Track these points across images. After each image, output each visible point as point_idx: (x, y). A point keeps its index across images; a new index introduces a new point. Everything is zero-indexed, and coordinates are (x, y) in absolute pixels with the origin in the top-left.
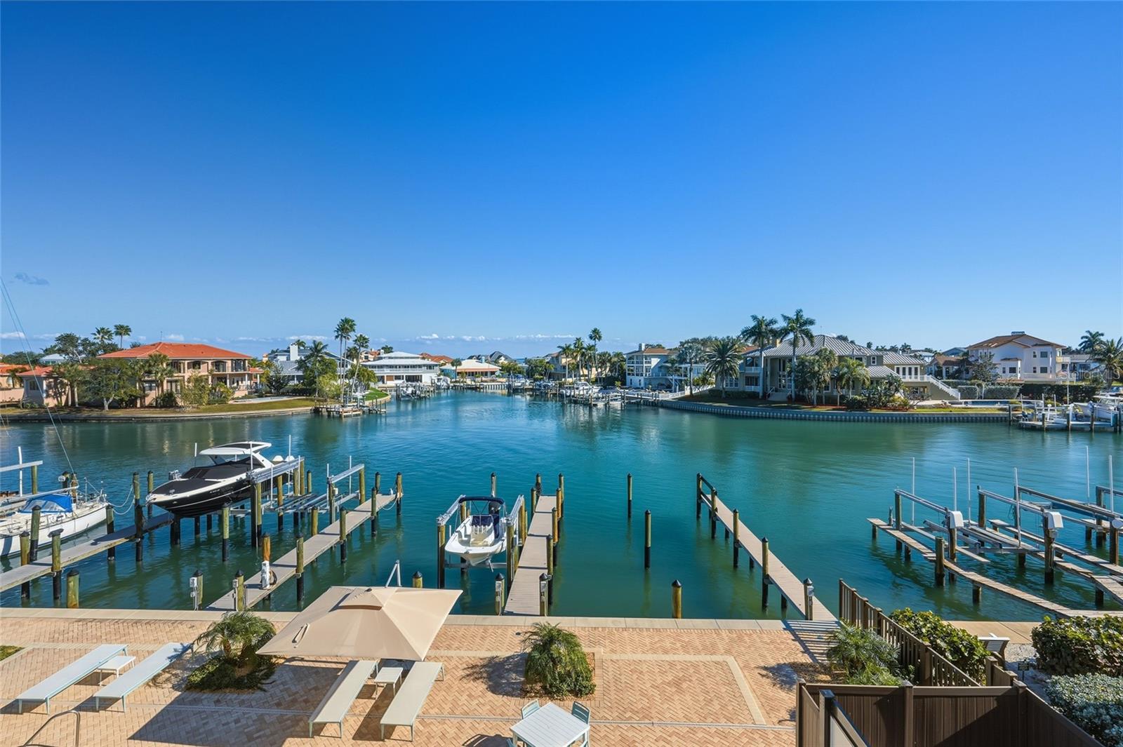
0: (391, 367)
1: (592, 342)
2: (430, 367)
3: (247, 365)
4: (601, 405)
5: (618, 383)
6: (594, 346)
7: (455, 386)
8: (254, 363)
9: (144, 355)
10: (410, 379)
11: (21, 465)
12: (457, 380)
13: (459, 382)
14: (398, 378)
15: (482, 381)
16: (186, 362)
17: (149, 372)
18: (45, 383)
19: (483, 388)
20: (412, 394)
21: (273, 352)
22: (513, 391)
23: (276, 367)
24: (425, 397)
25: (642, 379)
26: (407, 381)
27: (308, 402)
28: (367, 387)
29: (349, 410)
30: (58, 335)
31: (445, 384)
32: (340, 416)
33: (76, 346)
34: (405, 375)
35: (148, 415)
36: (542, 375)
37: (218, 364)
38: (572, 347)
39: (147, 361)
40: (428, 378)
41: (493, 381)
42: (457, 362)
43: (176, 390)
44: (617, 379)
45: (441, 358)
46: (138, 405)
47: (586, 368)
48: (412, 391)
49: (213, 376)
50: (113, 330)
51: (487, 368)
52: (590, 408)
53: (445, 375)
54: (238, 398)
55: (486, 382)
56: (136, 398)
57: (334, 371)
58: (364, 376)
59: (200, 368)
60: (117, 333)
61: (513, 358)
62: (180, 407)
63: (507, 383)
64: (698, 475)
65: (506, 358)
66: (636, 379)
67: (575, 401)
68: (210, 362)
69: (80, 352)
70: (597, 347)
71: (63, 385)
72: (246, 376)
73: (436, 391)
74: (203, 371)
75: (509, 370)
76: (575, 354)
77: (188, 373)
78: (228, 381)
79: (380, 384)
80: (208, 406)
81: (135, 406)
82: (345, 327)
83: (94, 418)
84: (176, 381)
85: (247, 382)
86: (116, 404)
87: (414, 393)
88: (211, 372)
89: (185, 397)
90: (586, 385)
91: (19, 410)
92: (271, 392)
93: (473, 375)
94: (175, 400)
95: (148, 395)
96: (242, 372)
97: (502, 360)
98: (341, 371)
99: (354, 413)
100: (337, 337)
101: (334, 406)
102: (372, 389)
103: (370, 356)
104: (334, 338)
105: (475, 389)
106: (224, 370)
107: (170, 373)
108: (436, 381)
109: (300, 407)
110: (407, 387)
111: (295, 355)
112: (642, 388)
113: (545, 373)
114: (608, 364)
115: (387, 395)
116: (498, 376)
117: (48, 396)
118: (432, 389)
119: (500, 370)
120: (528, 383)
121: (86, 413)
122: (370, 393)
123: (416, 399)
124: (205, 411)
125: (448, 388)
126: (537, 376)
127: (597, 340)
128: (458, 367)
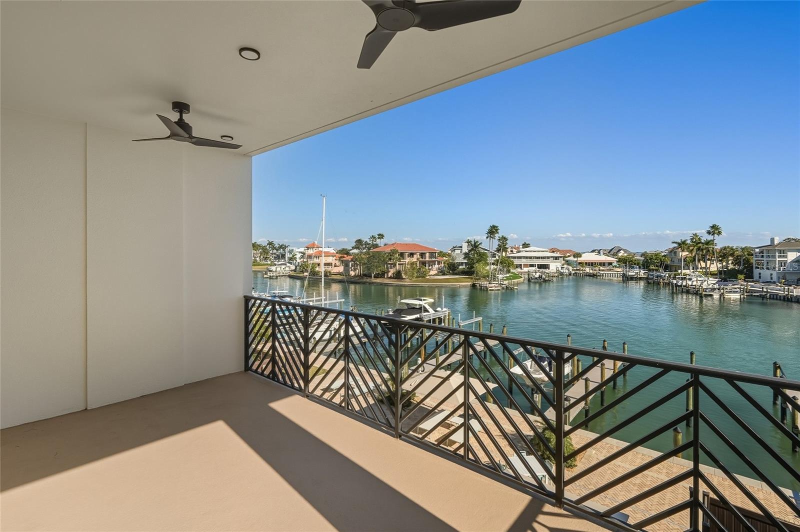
0: (527, 258)
1: (710, 237)
2: (556, 258)
3: (437, 255)
4: (716, 296)
5: (742, 277)
6: (713, 241)
7: (576, 273)
8: (442, 254)
9: (388, 250)
10: (541, 267)
11: (338, 300)
12: (578, 268)
13: (579, 270)
14: (532, 266)
15: (599, 270)
16: (407, 254)
17: (390, 259)
18: (350, 264)
19: (600, 276)
20: (539, 277)
21: (454, 247)
22: (626, 279)
23: (453, 257)
24: (549, 280)
25: (774, 273)
26: (538, 268)
27: (469, 280)
28: (509, 271)
29: (493, 286)
30: (355, 240)
31: (567, 271)
32: (487, 290)
33: (363, 245)
34: (536, 264)
35: (389, 282)
36: (657, 266)
37: (422, 255)
38: (689, 242)
39: (389, 253)
40: (554, 266)
41: (610, 270)
42: (578, 255)
43: (402, 269)
44: (741, 272)
45: (567, 251)
46: (386, 277)
47: (704, 262)
48: (539, 275)
49: (420, 262)
50: (377, 236)
51: (605, 259)
52: (701, 297)
53: (568, 265)
54: (432, 275)
55: (603, 271)
56: (385, 273)
57: (486, 260)
58: (506, 264)
59: (413, 257)
60: (379, 238)
61: (632, 251)
62: (404, 279)
63: (622, 273)
64: (775, 364)
65: (625, 251)
66: (766, 274)
67: (687, 291)
68: (418, 254)
69: (364, 248)
70: (715, 242)
71: (357, 265)
72: (436, 262)
73: (560, 277)
74: (414, 259)
75: (626, 262)
76: (691, 248)
77: (407, 260)
78: (427, 265)
79: (519, 270)
80: (416, 279)
81: (384, 277)
82: (493, 231)
83: (367, 282)
84: (402, 264)
85: (437, 266)
86: (376, 275)
87: (540, 277)
88: (418, 259)
89: (406, 274)
90: (700, 276)
91: (342, 277)
92: (450, 273)
93: (592, 265)
94: (401, 275)
95: (389, 272)
96: (434, 260)
97: (621, 254)
98: (491, 260)
99: (496, 288)
100: (487, 237)
101: (484, 283)
102: (512, 273)
103: (514, 250)
104: (485, 237)
105: (593, 276)
106: (425, 259)
107: (399, 260)
108: (560, 269)
109: (465, 282)
110: (536, 272)
111: (465, 249)
112: (774, 283)
113: (661, 265)
114: (730, 258)
115: (521, 277)
116: (615, 267)
117: (352, 270)
118: (557, 275)
119: (617, 261)
120: (642, 273)
121: (365, 280)
122: (510, 276)
123: (543, 281)
124: (414, 282)
125: (570, 274)
126: (652, 267)
127: (715, 235)
128: (579, 259)
